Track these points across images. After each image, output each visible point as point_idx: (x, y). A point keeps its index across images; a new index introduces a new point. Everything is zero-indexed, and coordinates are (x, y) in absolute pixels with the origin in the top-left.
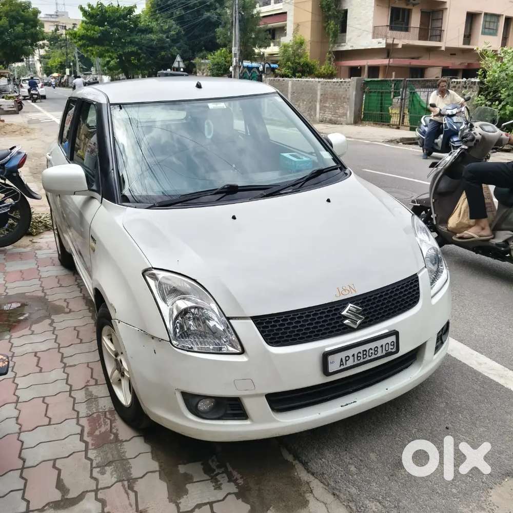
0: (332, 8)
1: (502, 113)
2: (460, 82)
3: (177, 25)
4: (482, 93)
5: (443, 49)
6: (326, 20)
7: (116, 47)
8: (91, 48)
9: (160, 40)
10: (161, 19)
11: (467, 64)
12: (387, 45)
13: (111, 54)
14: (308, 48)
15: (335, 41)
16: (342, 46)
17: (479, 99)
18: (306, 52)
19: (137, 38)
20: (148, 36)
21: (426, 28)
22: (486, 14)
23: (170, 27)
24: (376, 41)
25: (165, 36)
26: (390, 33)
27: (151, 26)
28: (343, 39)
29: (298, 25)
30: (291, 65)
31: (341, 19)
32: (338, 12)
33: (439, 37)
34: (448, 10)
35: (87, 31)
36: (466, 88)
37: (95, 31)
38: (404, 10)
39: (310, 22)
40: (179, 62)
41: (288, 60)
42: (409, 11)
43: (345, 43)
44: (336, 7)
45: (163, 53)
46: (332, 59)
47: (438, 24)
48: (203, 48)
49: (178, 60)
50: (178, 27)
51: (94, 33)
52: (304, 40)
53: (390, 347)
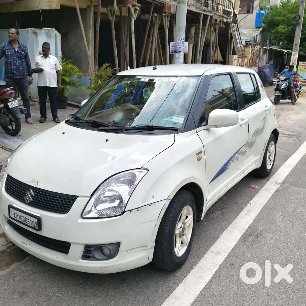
53: (35, 225)
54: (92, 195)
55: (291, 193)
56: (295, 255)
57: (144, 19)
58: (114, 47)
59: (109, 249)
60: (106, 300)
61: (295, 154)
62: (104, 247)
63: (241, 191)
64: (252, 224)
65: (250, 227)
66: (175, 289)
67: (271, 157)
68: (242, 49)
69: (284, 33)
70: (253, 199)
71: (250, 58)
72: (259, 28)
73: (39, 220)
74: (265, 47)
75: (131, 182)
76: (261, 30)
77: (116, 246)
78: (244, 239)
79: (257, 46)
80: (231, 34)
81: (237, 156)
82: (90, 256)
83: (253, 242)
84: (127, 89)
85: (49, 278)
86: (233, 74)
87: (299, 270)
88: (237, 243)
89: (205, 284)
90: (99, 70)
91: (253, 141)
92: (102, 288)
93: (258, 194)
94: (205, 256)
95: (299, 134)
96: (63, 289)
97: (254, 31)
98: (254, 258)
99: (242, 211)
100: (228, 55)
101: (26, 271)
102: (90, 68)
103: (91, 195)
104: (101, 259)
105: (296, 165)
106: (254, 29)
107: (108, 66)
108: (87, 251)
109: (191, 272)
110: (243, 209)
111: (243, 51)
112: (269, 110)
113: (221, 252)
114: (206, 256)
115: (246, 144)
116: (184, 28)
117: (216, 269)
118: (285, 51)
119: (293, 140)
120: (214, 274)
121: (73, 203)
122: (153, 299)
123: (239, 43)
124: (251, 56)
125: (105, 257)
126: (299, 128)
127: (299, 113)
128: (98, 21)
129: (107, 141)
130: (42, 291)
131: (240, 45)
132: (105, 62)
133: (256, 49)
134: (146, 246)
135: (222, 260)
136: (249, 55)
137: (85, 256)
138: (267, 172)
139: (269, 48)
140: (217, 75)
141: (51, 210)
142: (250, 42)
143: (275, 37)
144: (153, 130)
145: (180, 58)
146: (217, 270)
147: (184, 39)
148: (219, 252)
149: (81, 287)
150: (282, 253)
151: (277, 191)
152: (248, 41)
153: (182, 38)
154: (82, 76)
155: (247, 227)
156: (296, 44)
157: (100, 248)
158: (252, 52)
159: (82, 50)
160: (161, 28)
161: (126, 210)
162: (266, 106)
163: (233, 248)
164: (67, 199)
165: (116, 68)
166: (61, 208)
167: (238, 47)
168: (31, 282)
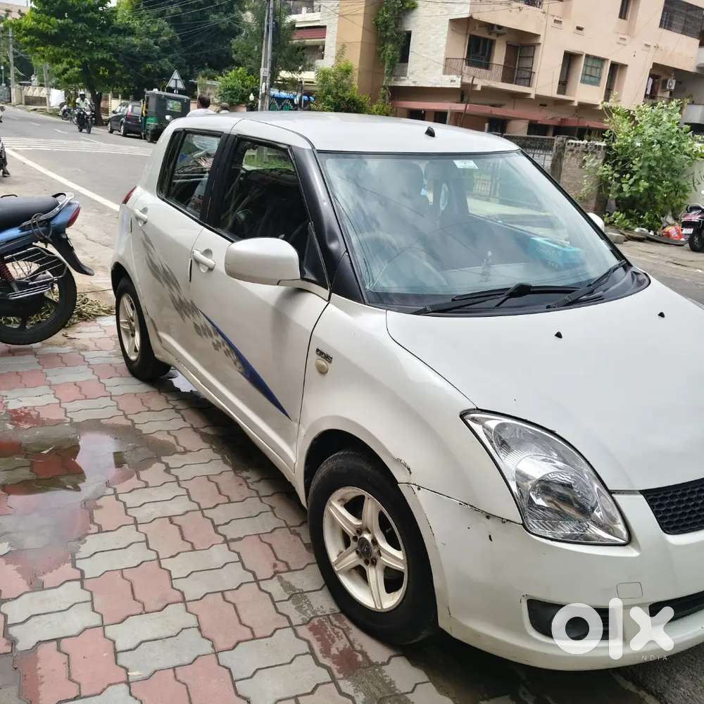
0: (391, 27)
1: (634, 190)
2: (579, 145)
3: (170, 27)
4: (608, 161)
5: (533, 96)
6: (382, 42)
7: (79, 51)
8: (42, 48)
9: (145, 46)
10: (147, 16)
11: (559, 120)
12: (463, 84)
13: (72, 60)
14: (355, 79)
15: (392, 72)
16: (401, 80)
17: (605, 169)
18: (353, 83)
19: (112, 41)
20: (127, 39)
21: (512, 66)
22: (588, 56)
23: (160, 30)
24: (448, 78)
25: (152, 42)
26: (467, 69)
27: (131, 26)
28: (403, 71)
29: (344, 46)
30: (331, 100)
31: (402, 44)
32: (398, 33)
33: (528, 81)
34: (542, 45)
35: (39, 23)
36: (587, 152)
37: (50, 24)
38: (485, 40)
39: (360, 44)
40: (176, 80)
41: (329, 92)
42: (492, 43)
43: (405, 76)
44: (397, 26)
45: (149, 66)
46: (387, 96)
47: (526, 63)
48: (206, 64)
49: (174, 78)
50: (172, 31)
51: (47, 27)
52: (351, 67)
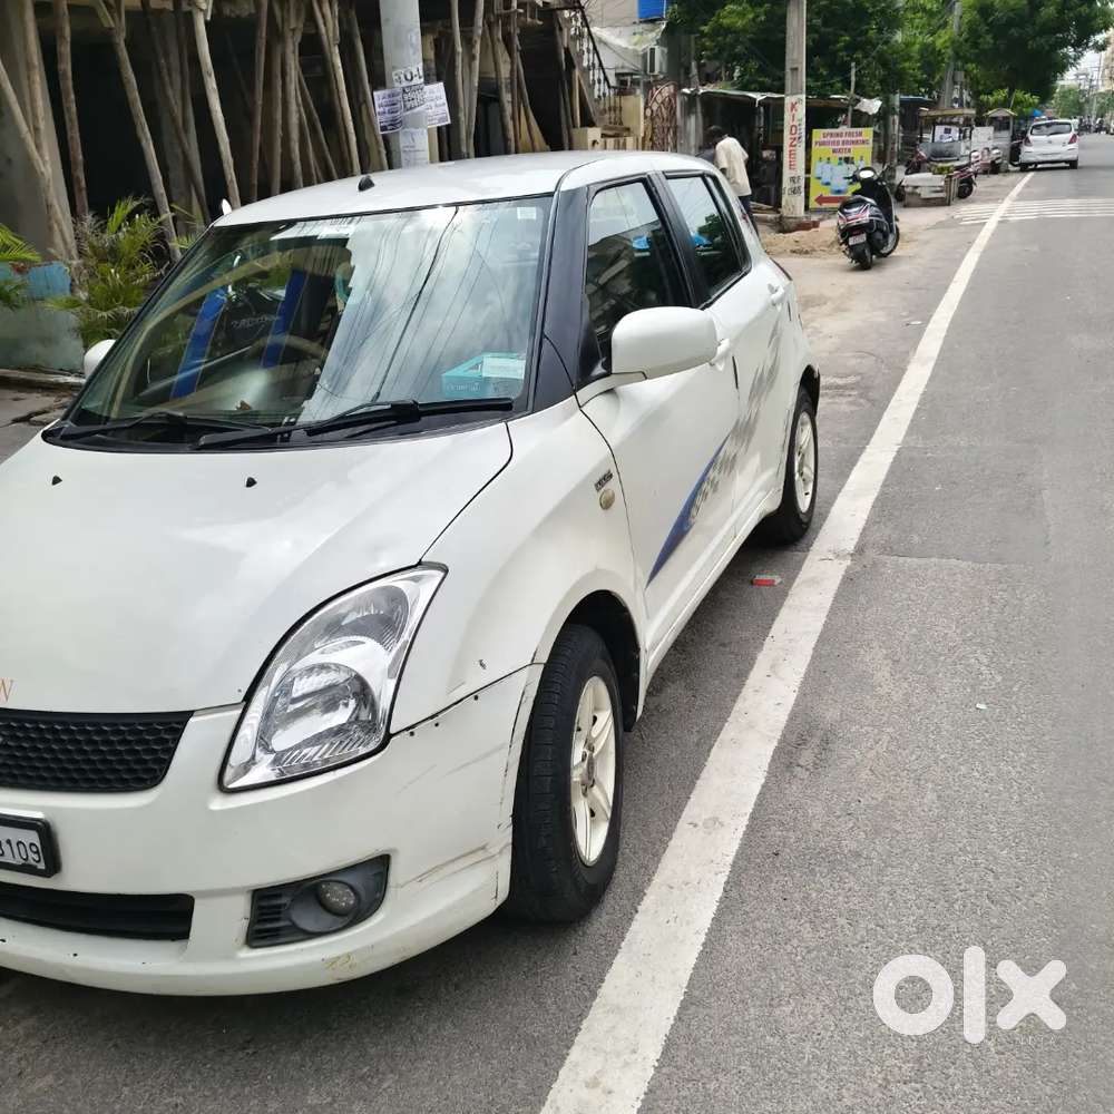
53: (31, 855)
54: (248, 698)
55: (895, 581)
56: (966, 781)
57: (238, 17)
58: (140, 134)
59: (352, 888)
60: (362, 1078)
61: (869, 449)
62: (327, 882)
63: (728, 599)
64: (797, 704)
65: (793, 717)
66: (602, 981)
67: (805, 470)
68: (612, 104)
69: (744, 30)
70: (778, 619)
71: (642, 135)
72: (655, 20)
73: (45, 830)
74: (686, 90)
75: (386, 622)
76: (663, 27)
77: (375, 871)
78: (786, 758)
79: (660, 87)
80: (567, 51)
81: (714, 478)
82: (278, 929)
83: (818, 765)
84: (233, 289)
85: (116, 1046)
86: (653, 178)
87: (992, 827)
88: (767, 779)
89: (702, 938)
90: (103, 228)
91: (753, 418)
92: (333, 1038)
93: (789, 602)
94: (672, 843)
95: (862, 378)
96: (188, 1076)
97: (642, 34)
98: (839, 817)
99: (751, 666)
100: (568, 129)
101: (16, 1041)
102: (56, 226)
103: (244, 699)
104: (326, 930)
105: (884, 485)
106: (640, 28)
107: (138, 210)
108: (262, 914)
109: (639, 908)
110: (754, 659)
111: (615, 111)
112: (781, 300)
113: (724, 818)
114: (676, 843)
115: (733, 432)
116: (416, 34)
117: (723, 878)
118: (759, 97)
119: (851, 403)
120: (721, 898)
121: (177, 741)
122: (536, 1035)
123: (599, 82)
124: (646, 129)
125: (340, 920)
126: (859, 360)
127: (845, 310)
128: (63, 37)
129: (251, 483)
130: (104, 1102)
131: (603, 87)
132: (123, 196)
133: (659, 99)
134: (483, 848)
135: (735, 846)
136: (639, 123)
137: (259, 931)
138: (800, 522)
139: (702, 91)
140: (606, 184)
141: (85, 785)
142: (631, 74)
143: (716, 51)
144: (418, 419)
145: (417, 148)
146: (727, 883)
147: (421, 73)
148: (715, 820)
149: (255, 1053)
150: (922, 782)
151: (849, 579)
152: (626, 71)
153: (415, 72)
154: (32, 263)
155: (782, 717)
156: (795, 66)
157: (310, 891)
158: (648, 112)
159: (9, 161)
160: (311, 47)
161: (392, 731)
162: (773, 290)
163: (758, 799)
164: (149, 732)
165: (163, 217)
166: (130, 771)
167: (596, 97)
168: (50, 1079)
